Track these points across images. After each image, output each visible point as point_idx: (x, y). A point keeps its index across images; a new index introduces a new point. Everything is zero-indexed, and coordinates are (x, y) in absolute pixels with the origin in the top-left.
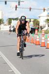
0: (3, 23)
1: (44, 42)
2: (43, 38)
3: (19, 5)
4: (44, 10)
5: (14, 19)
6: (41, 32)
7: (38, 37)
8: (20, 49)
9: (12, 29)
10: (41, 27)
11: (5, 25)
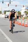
0: (1, 13)
1: (24, 24)
2: (23, 21)
3: (10, 3)
4: (24, 6)
5: (7, 11)
6: (22, 18)
7: (20, 21)
8: (11, 28)
9: (6, 16)
10: (22, 15)
11: (3, 14)
